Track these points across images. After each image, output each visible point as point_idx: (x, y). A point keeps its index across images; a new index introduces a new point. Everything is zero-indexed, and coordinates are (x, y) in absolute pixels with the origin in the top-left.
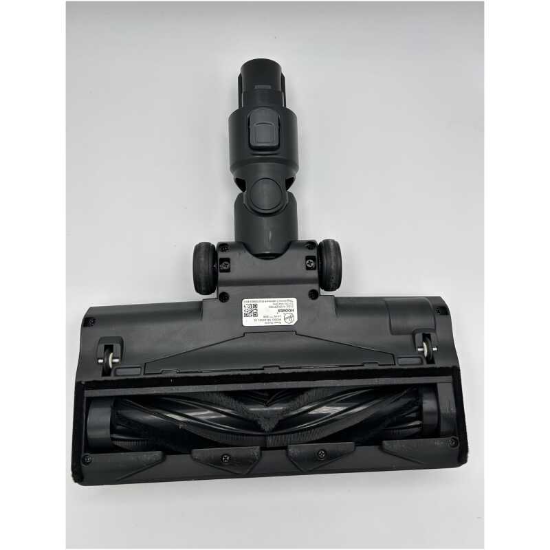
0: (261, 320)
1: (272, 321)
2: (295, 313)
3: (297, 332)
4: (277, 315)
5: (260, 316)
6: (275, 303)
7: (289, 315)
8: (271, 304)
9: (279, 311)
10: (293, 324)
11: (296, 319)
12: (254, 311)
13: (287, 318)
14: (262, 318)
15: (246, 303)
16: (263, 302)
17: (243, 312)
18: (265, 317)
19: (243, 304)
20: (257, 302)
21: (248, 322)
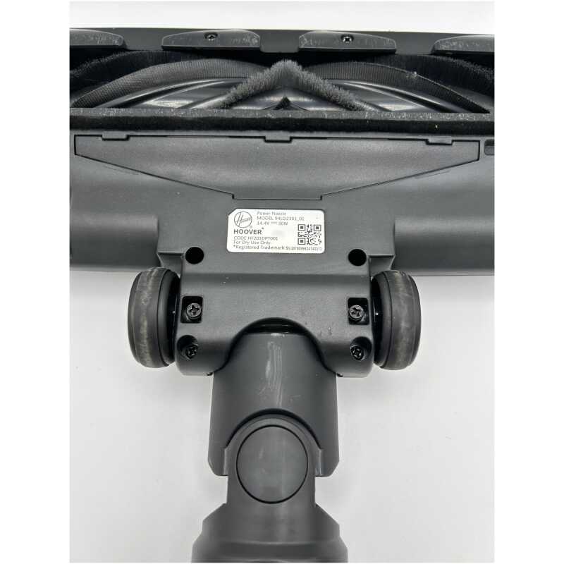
0: (292, 219)
1: (274, 216)
2: (231, 226)
3: (231, 198)
4: (264, 226)
5: (293, 225)
6: (267, 245)
7: (243, 225)
8: (273, 243)
9: (260, 232)
11: (231, 217)
12: (303, 233)
14: (289, 222)
15: (318, 246)
17: (323, 232)
18: (286, 224)
19: (322, 246)
20: (299, 249)
21: (315, 218)
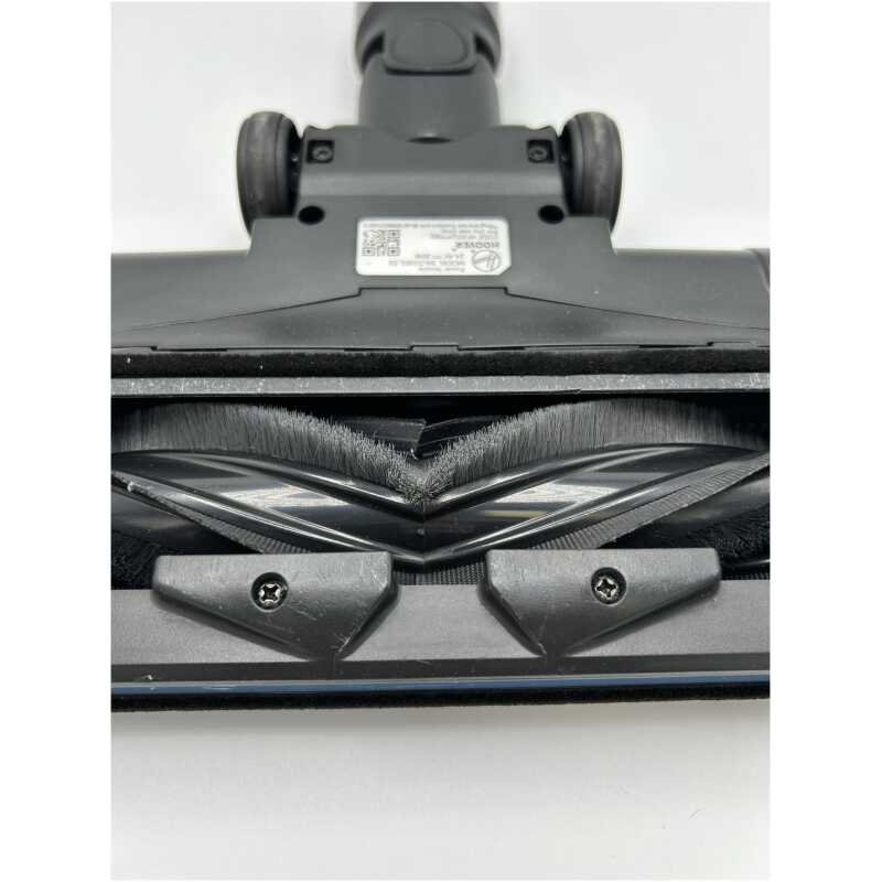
0: (409, 263)
1: (438, 266)
2: (504, 251)
3: (509, 289)
4: (454, 253)
5: (407, 255)
6: (448, 229)
7: (486, 254)
8: (437, 231)
9: (459, 245)
10: (497, 272)
11: (506, 264)
12: (392, 244)
13: (482, 260)
14: (412, 258)
15: (368, 228)
16: (415, 226)
17: (360, 246)
18: (418, 256)
19: (361, 230)
20: (400, 225)
21: (370, 265)
